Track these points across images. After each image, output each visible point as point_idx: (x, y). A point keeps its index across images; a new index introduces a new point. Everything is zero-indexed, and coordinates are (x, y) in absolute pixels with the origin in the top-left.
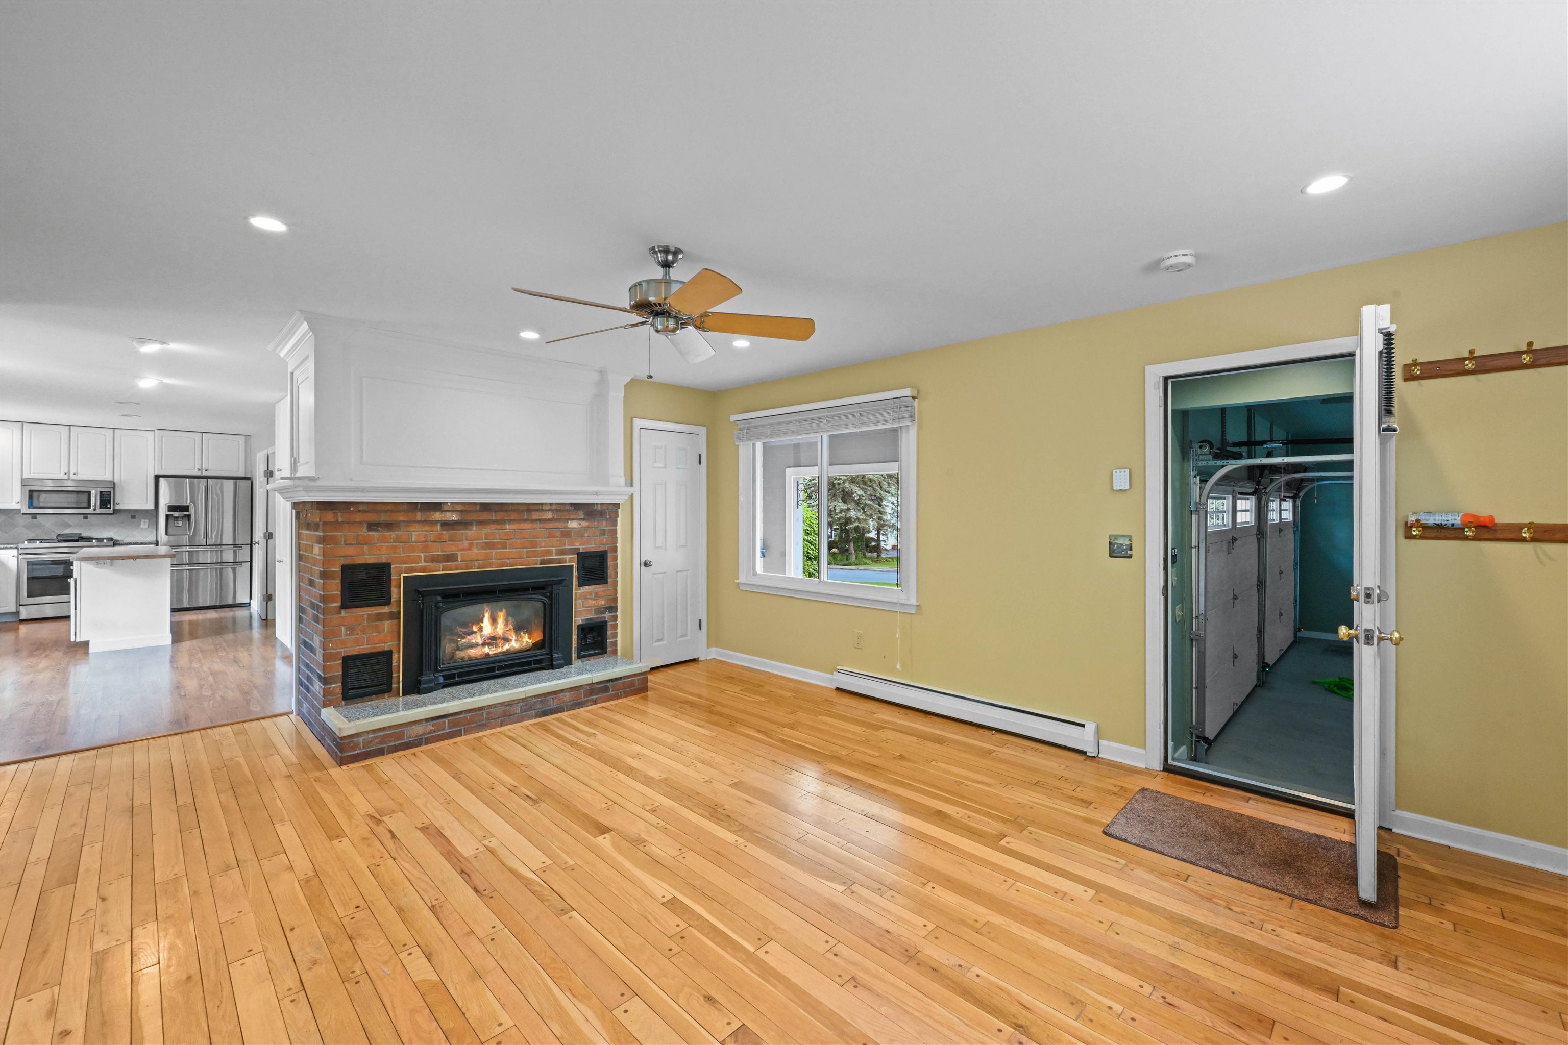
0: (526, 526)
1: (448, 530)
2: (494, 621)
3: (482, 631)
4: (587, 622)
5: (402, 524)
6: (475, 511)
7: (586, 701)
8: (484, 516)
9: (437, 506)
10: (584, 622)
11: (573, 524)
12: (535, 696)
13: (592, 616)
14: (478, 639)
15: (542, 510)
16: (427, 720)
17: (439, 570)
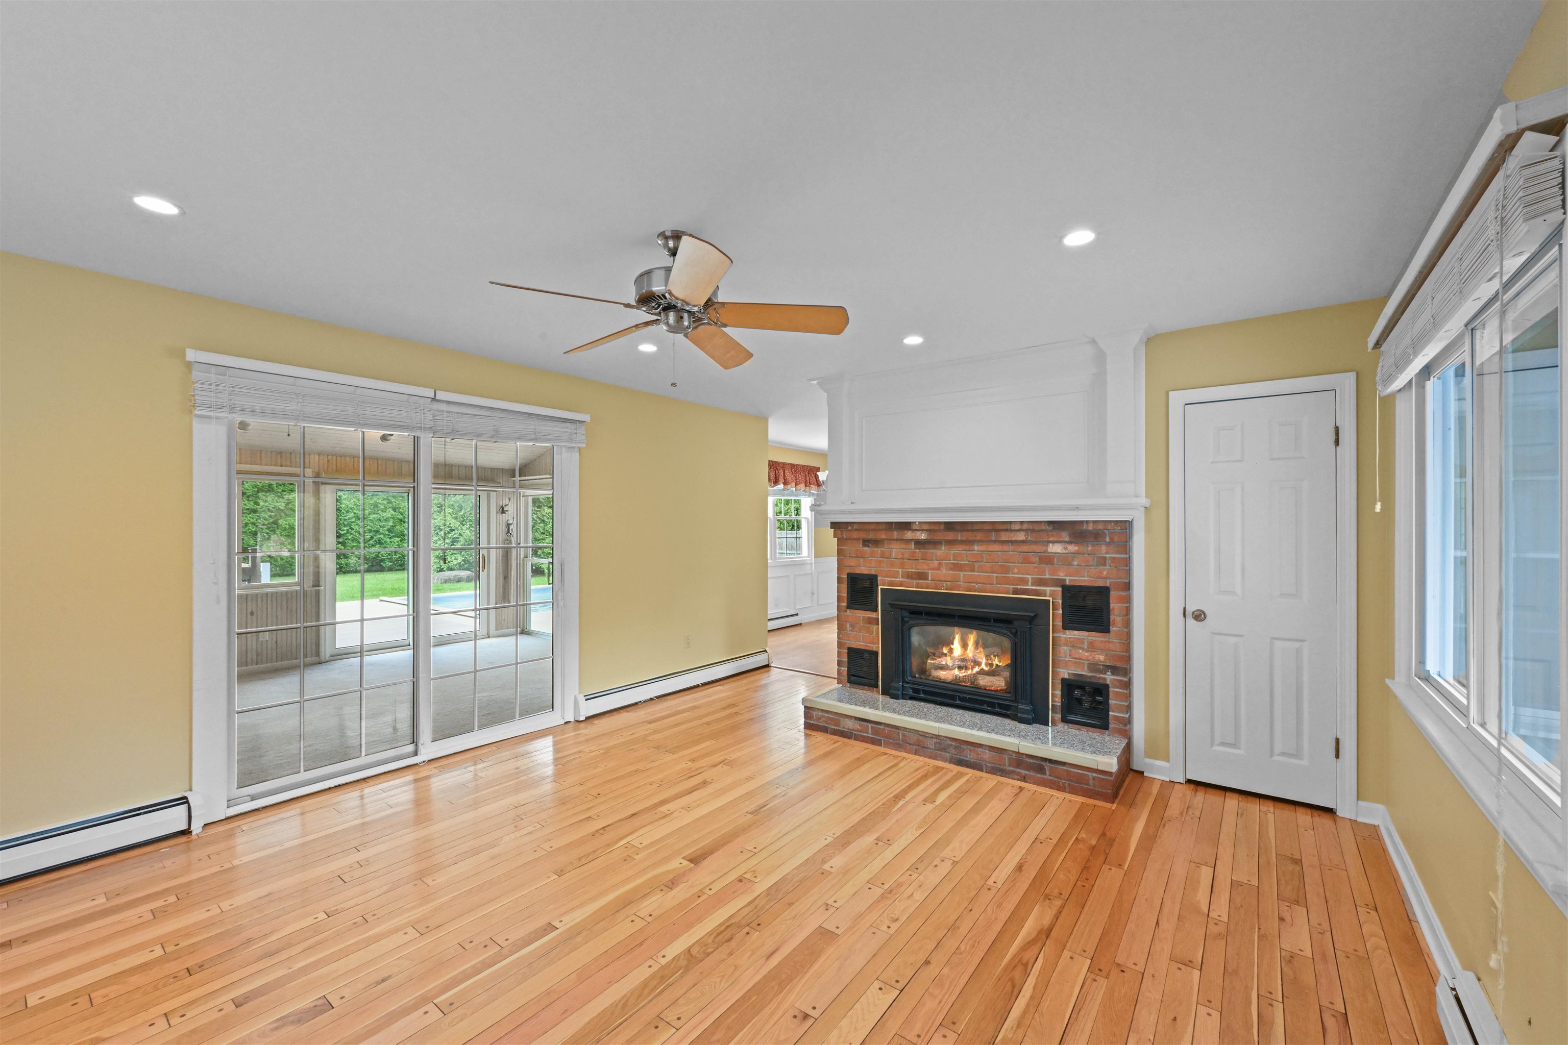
0: (996, 547)
1: (919, 549)
2: (964, 646)
3: (952, 653)
4: (1076, 678)
5: (885, 542)
6: (940, 531)
7: (1012, 772)
8: (950, 536)
9: (906, 526)
10: (1072, 678)
11: (1056, 548)
12: (950, 738)
13: (1085, 672)
14: (947, 661)
15: (1012, 531)
16: (856, 718)
17: (912, 586)
